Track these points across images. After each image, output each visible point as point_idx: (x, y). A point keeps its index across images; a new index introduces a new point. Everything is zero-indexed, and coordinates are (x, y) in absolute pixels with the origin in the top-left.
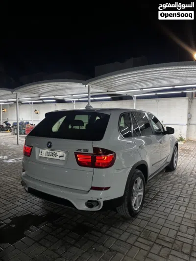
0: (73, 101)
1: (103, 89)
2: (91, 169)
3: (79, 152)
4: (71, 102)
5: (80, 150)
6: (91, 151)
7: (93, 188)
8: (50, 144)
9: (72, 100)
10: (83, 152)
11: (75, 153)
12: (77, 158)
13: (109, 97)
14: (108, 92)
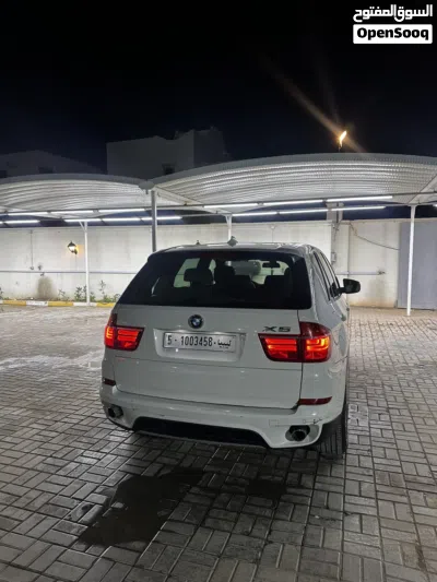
0: (83, 223)
1: (177, 200)
2: (298, 365)
3: (270, 332)
4: (77, 225)
5: (271, 329)
6: (296, 330)
7: (302, 402)
8: (198, 320)
9: (80, 221)
10: (278, 332)
11: (259, 335)
12: (265, 346)
13: (178, 218)
14: (185, 205)
